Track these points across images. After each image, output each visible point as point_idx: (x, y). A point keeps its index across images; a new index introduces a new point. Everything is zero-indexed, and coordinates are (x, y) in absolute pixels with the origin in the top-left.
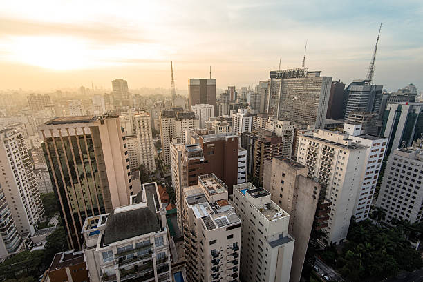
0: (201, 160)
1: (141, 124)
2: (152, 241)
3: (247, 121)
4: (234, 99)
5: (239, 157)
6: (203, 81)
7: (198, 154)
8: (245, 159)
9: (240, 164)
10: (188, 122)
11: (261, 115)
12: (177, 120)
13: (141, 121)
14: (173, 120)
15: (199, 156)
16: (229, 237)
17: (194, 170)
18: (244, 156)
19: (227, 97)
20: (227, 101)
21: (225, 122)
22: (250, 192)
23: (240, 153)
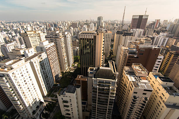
0: (135, 56)
1: (107, 36)
2: (111, 82)
3: (164, 40)
4: (157, 27)
5: (158, 59)
6: (141, 17)
7: (134, 53)
8: (161, 60)
9: (157, 63)
10: (129, 37)
11: (176, 38)
12: (123, 36)
13: (108, 35)
14: (121, 35)
15: (135, 54)
16: (144, 94)
17: (130, 60)
18: (160, 59)
19: (153, 25)
20: (152, 28)
21: (150, 39)
22: (160, 78)
23: (159, 57)
